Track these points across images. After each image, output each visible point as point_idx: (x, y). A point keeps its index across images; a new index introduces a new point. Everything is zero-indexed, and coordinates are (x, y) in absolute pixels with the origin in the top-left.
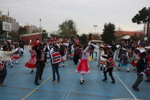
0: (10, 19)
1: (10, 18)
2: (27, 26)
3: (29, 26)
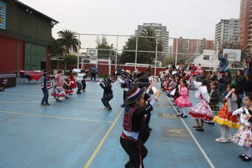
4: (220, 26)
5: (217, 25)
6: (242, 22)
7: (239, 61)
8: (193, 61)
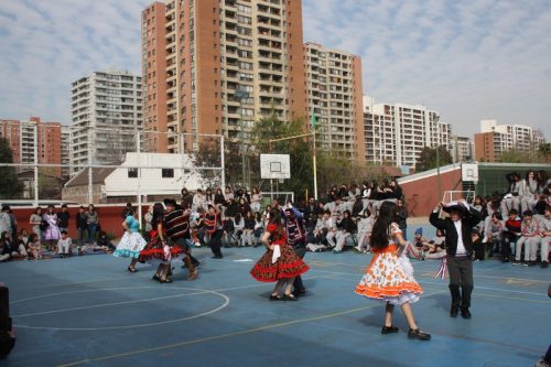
0: (415, 116)
1: (415, 111)
2: (487, 134)
3: (497, 130)
4: (85, 87)
5: (75, 84)
6: (151, 81)
7: (288, 176)
8: (103, 183)
